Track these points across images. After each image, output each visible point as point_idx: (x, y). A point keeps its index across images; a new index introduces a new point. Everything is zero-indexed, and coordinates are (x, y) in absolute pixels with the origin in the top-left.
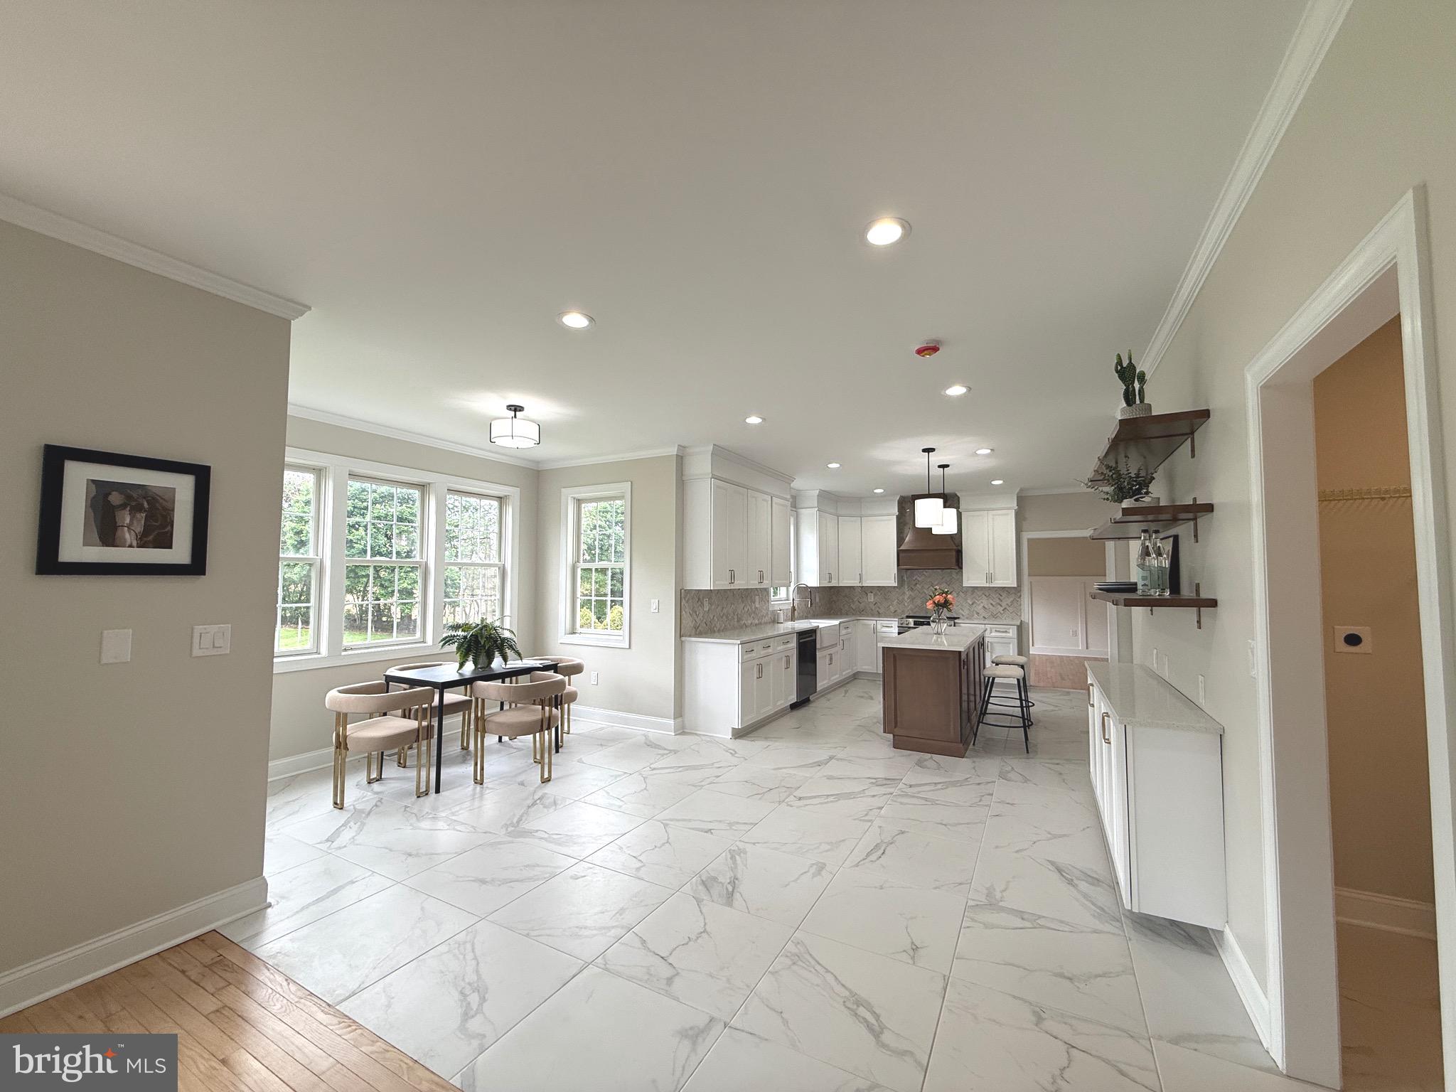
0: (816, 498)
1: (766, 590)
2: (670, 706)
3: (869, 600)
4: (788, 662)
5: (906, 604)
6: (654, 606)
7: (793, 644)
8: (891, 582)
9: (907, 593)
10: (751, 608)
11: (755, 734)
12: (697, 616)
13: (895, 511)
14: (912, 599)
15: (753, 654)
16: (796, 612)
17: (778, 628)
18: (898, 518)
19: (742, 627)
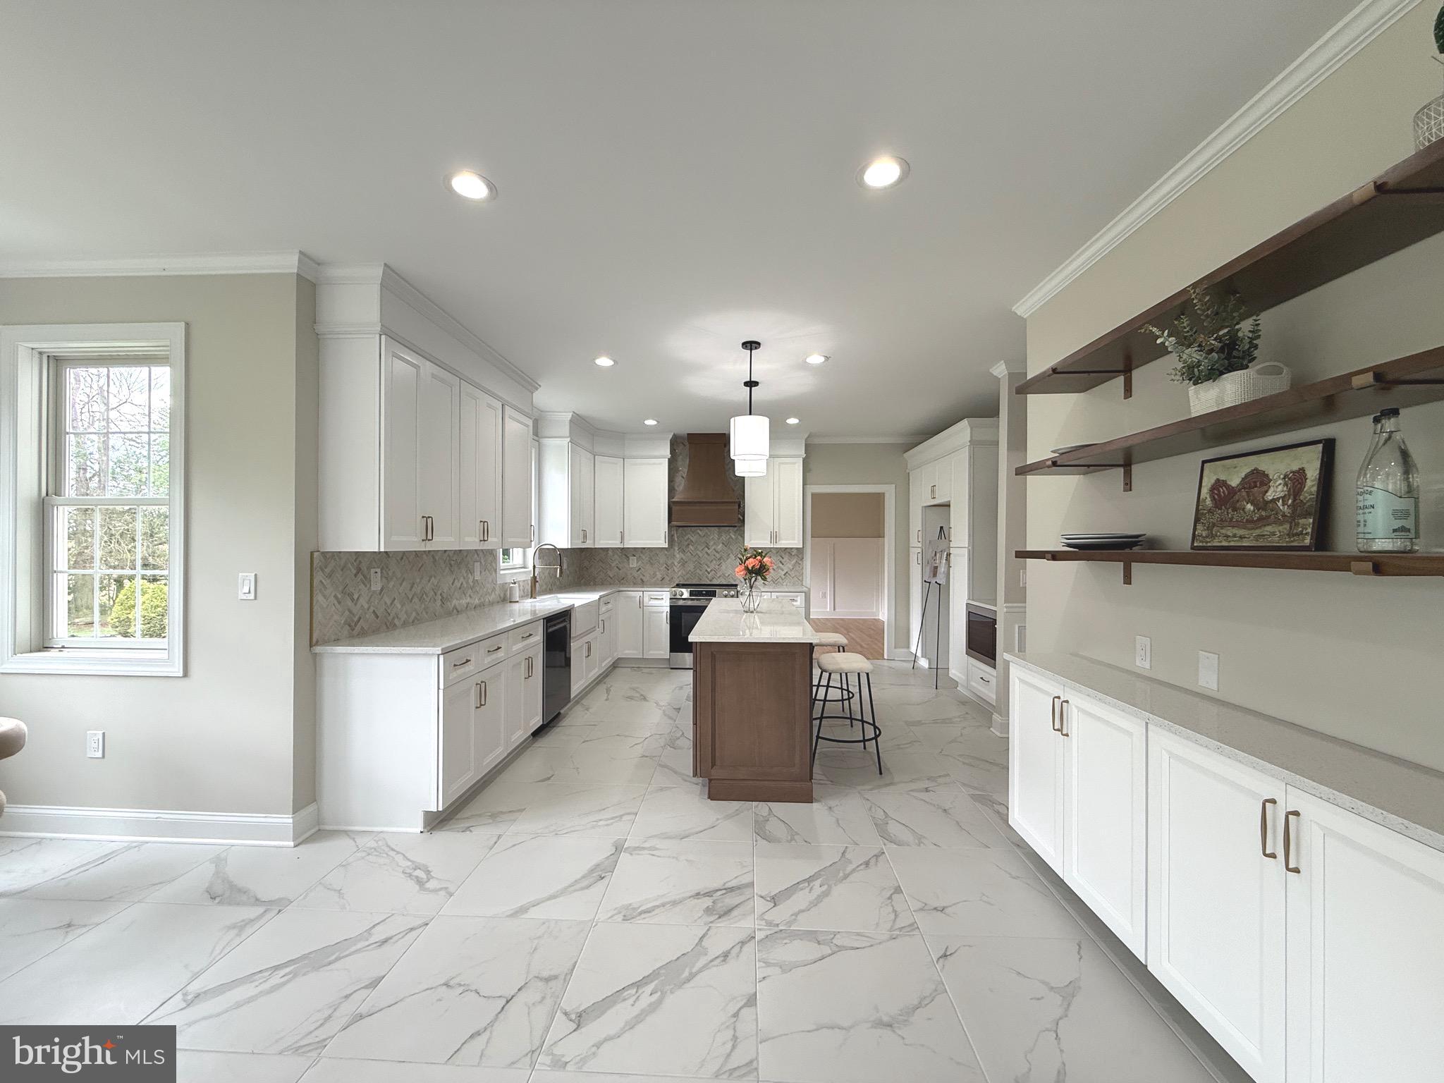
0: (567, 424)
1: (491, 553)
2: (285, 788)
3: (631, 566)
4: (530, 667)
5: (676, 570)
6: (246, 588)
7: (538, 638)
8: (662, 543)
9: (678, 556)
10: (467, 583)
11: (466, 812)
12: (355, 601)
13: (667, 453)
14: (683, 563)
15: (469, 668)
16: (537, 584)
17: (511, 611)
18: (670, 462)
19: (449, 614)
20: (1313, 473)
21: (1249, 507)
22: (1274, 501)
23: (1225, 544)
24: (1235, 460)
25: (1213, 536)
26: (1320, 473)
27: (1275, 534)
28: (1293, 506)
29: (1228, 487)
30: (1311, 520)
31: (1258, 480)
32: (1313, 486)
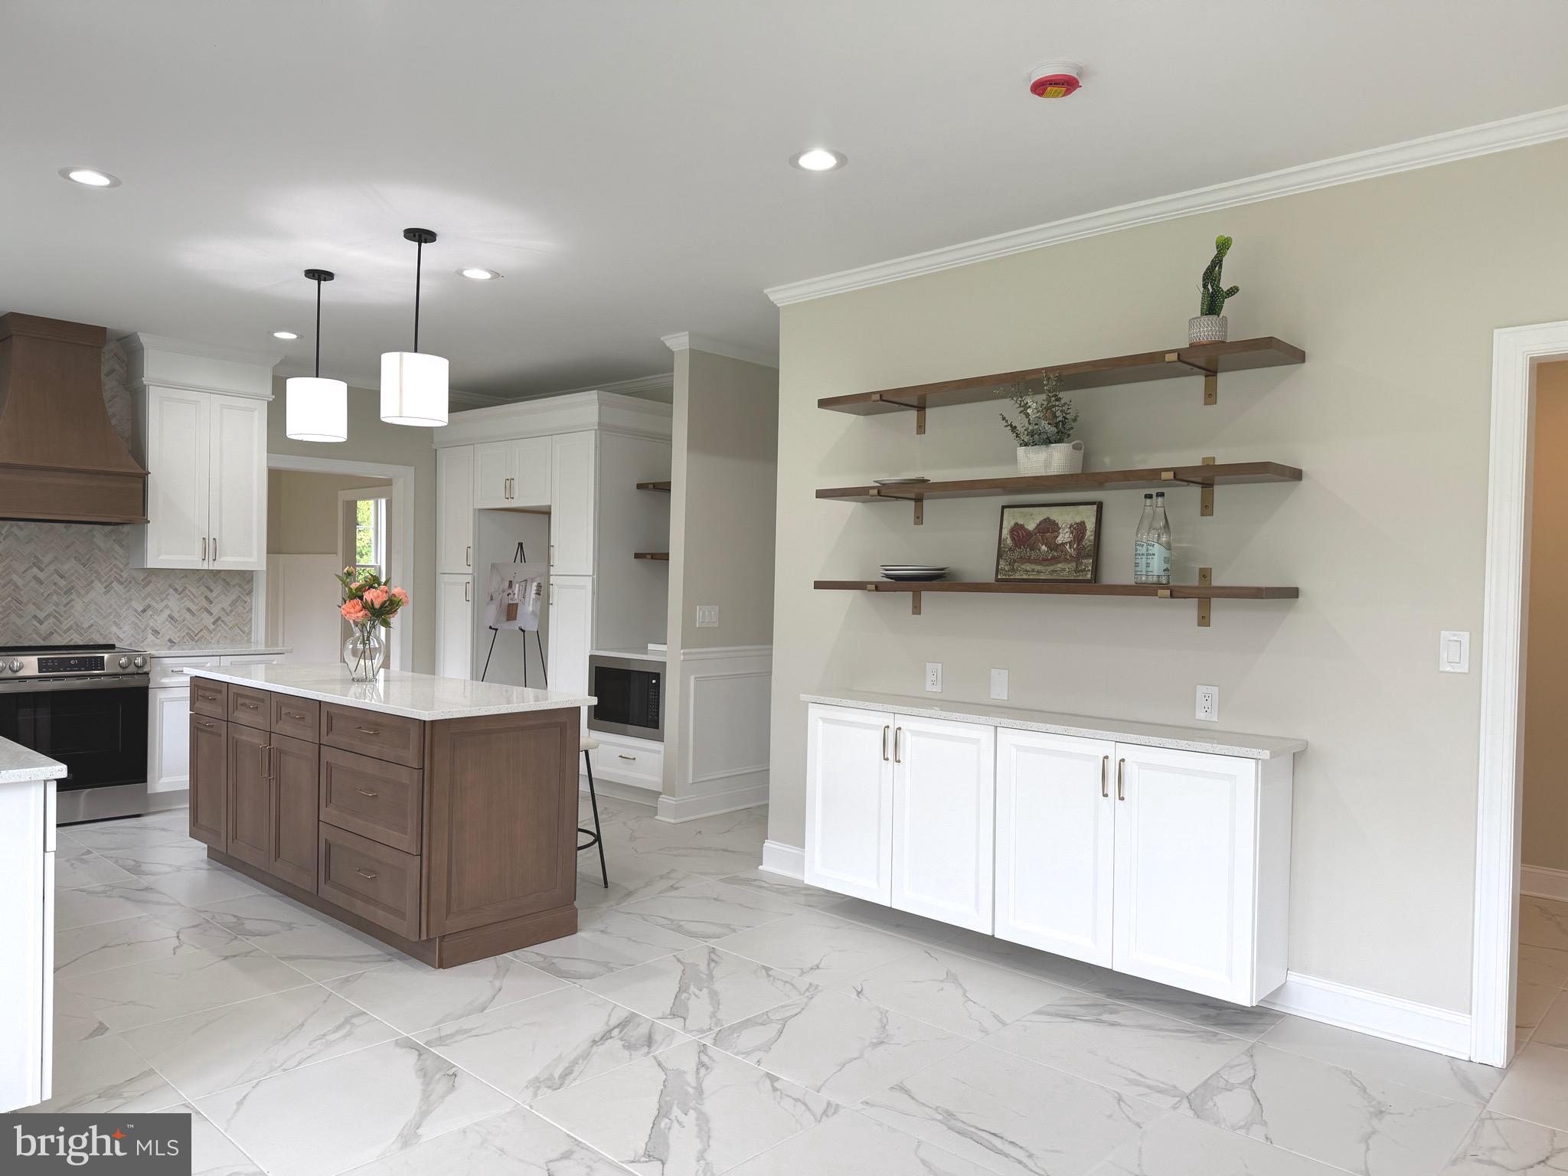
20: (1090, 526)
21: (1044, 548)
22: (1063, 544)
23: (1025, 577)
24: (1031, 510)
25: (1013, 570)
26: (1096, 527)
27: (1065, 570)
28: (1077, 549)
29: (1026, 530)
30: (1091, 561)
31: (1049, 527)
32: (1091, 535)
